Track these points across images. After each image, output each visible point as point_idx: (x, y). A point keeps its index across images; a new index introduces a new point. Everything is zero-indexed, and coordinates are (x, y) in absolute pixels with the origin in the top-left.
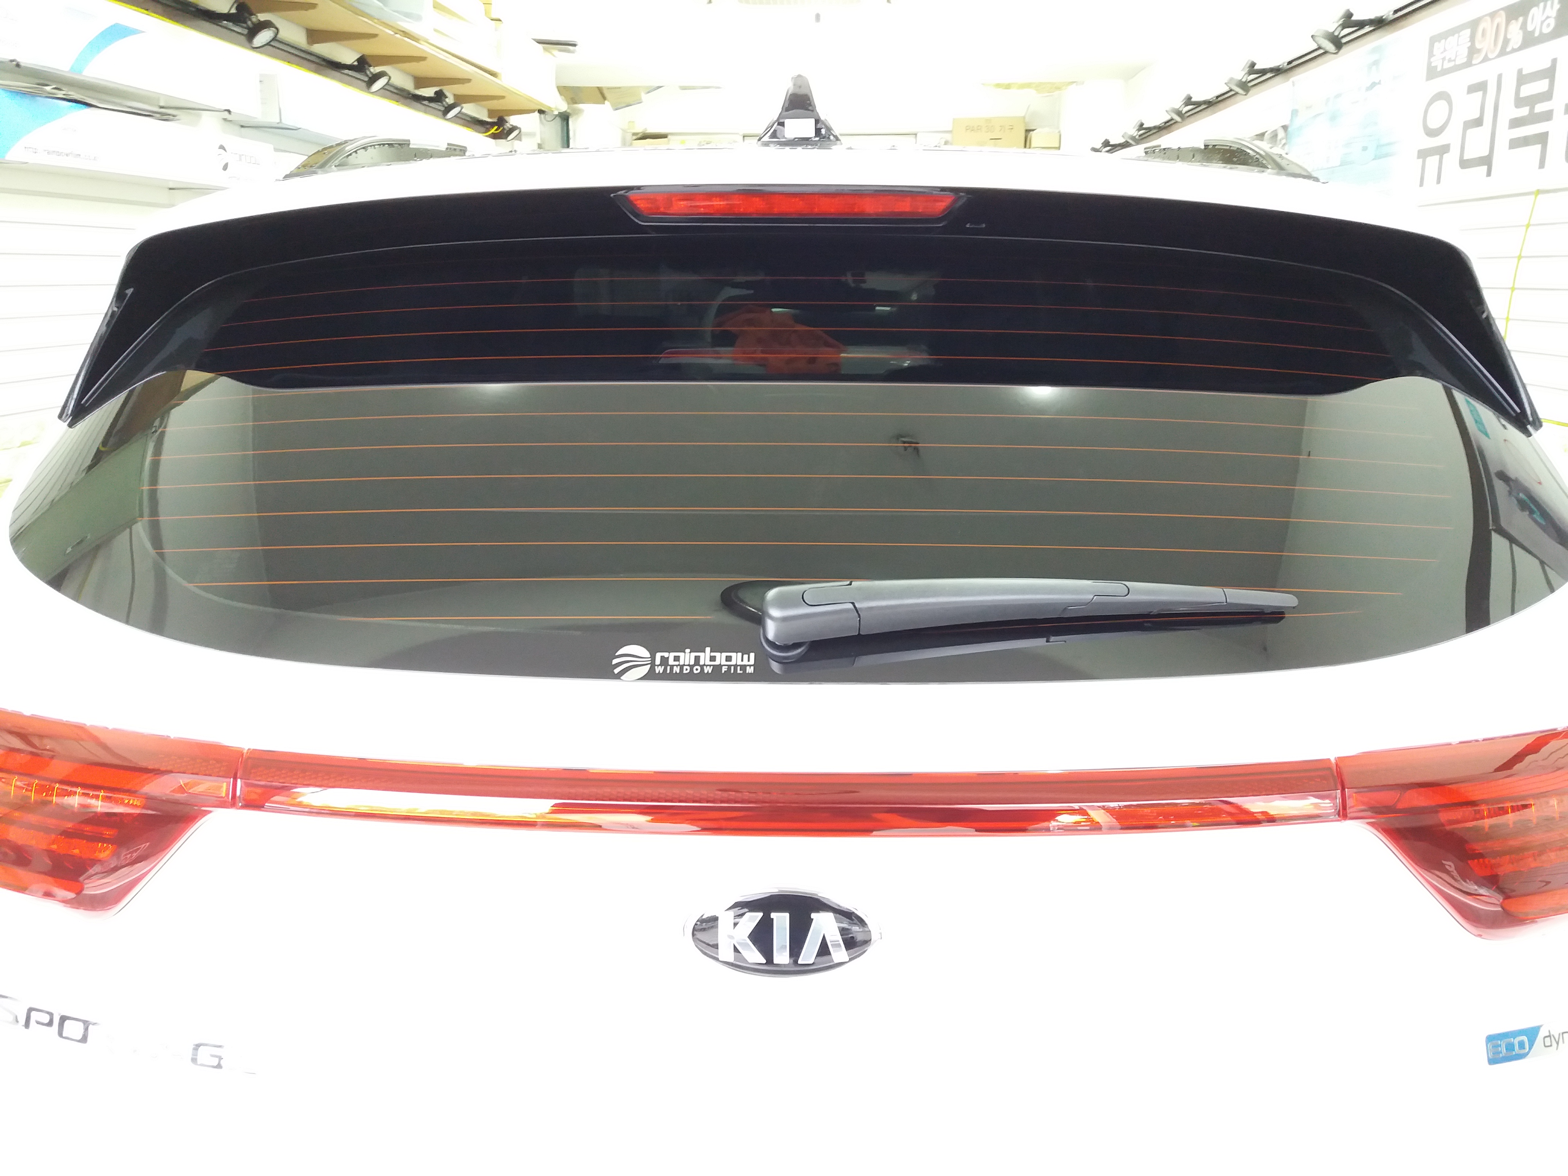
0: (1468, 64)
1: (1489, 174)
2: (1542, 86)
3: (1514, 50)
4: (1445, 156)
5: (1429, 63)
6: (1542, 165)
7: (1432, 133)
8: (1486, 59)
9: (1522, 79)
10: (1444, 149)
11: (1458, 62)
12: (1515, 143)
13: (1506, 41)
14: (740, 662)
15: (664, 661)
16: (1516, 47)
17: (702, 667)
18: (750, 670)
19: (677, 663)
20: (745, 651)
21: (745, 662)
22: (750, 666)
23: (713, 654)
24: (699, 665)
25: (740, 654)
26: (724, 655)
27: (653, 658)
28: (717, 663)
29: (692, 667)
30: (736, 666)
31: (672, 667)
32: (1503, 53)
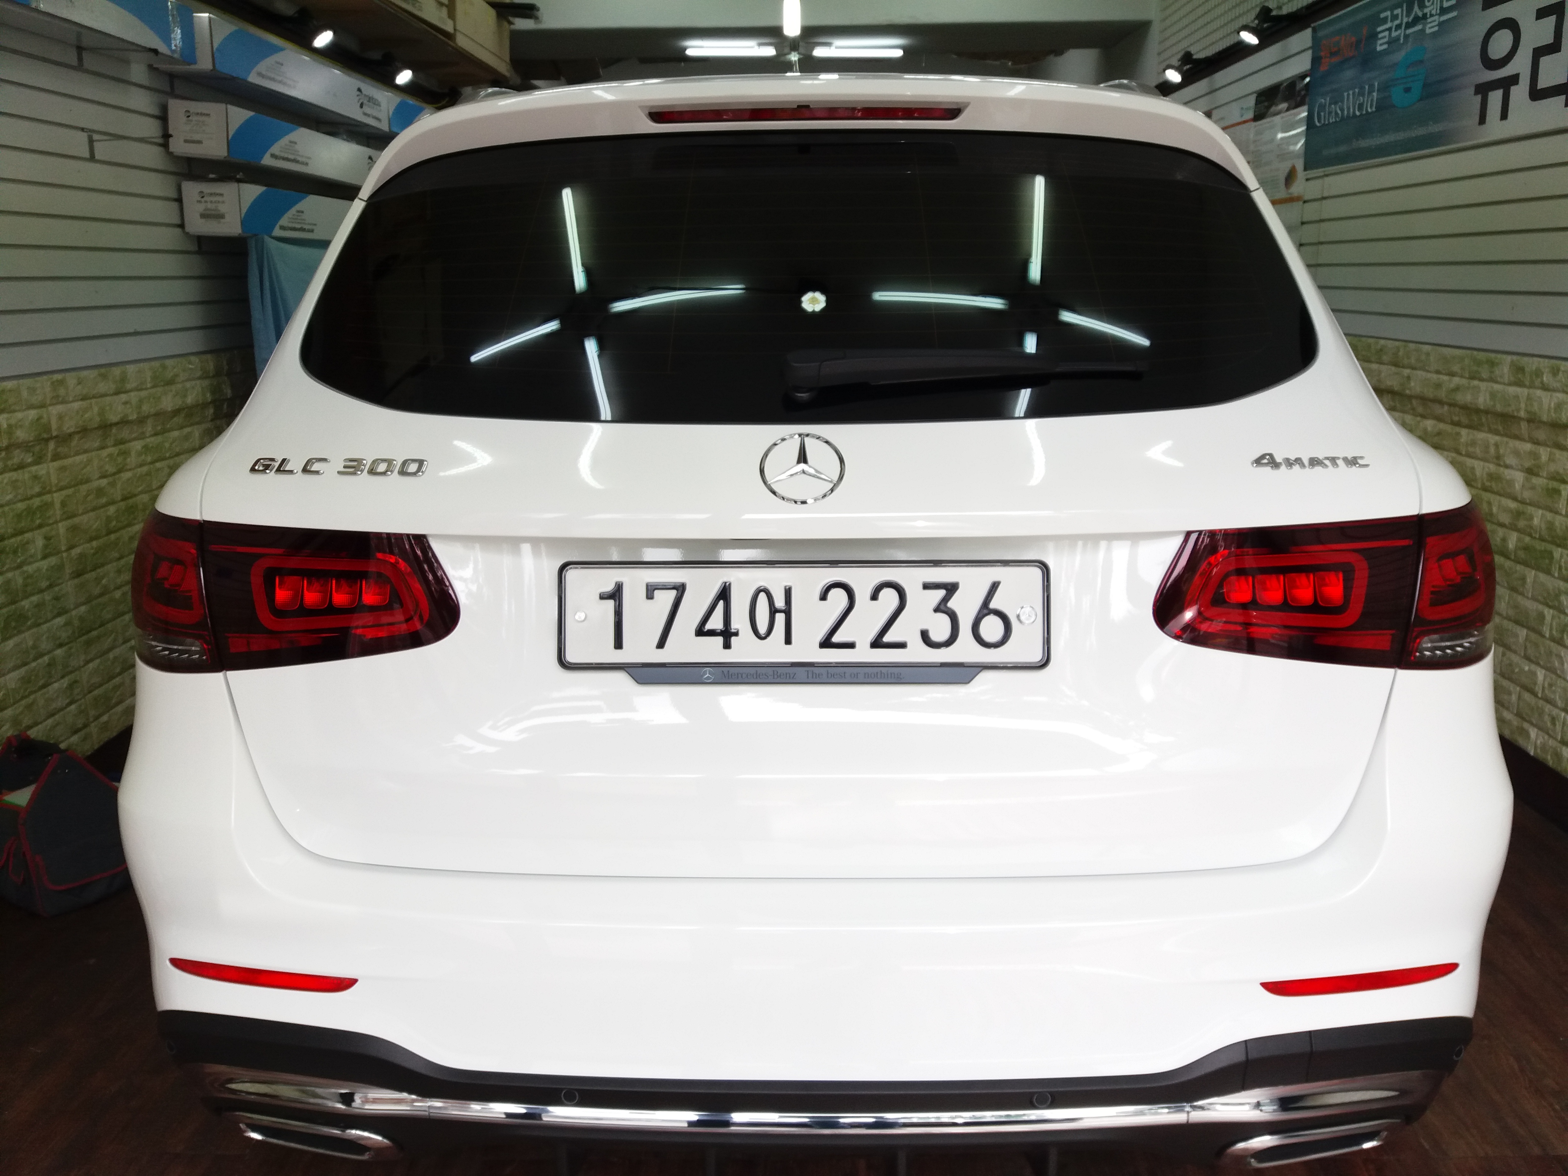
4: (1513, 88)
7: (1492, 64)
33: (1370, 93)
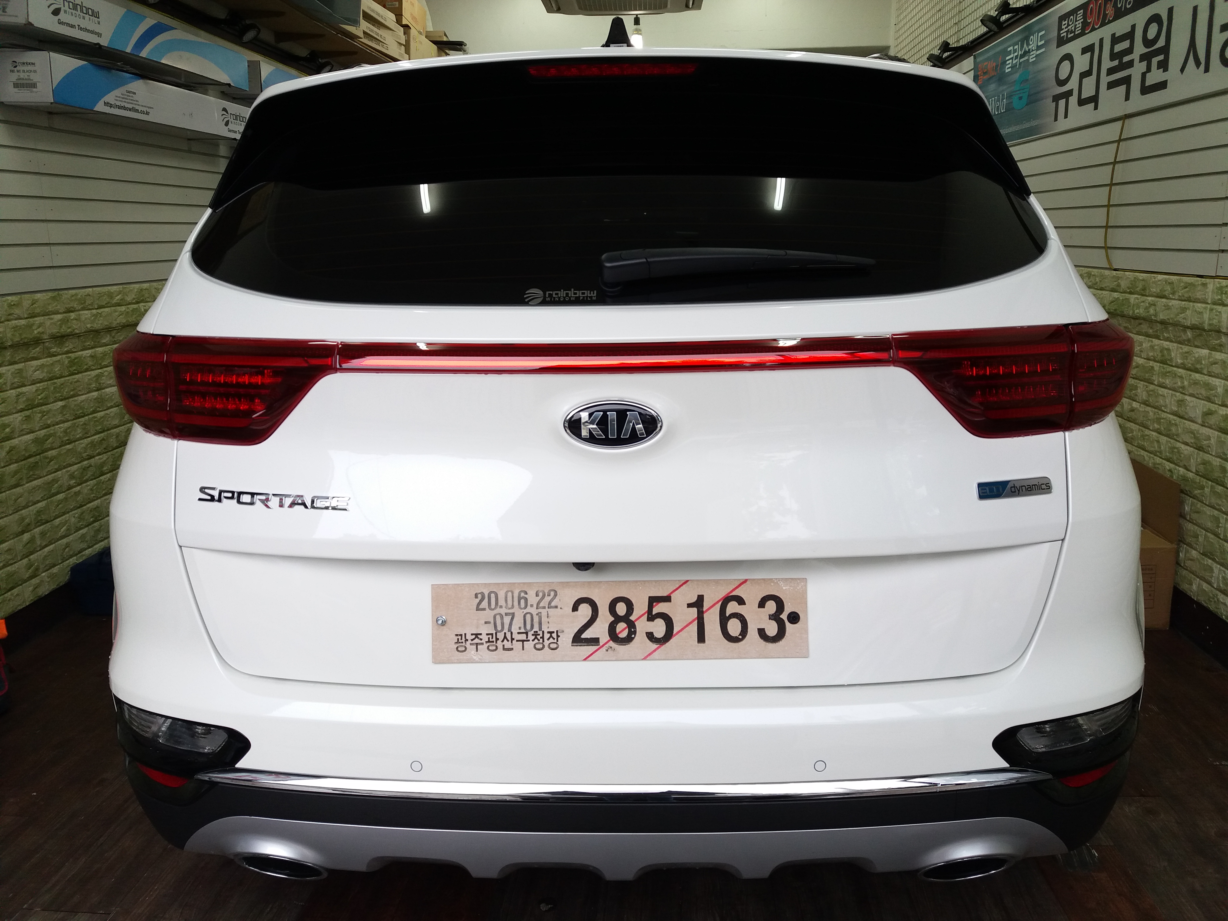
0: (1082, 34)
1: (1096, 108)
2: (1126, 45)
3: (1110, 22)
4: (1070, 98)
5: (1059, 34)
6: (1127, 98)
7: (1060, 83)
8: (1094, 29)
9: (1115, 40)
10: (1070, 93)
11: (1076, 33)
12: (1111, 85)
13: (1105, 15)
14: (589, 295)
15: (550, 295)
16: (1111, 19)
17: (570, 298)
18: (594, 298)
19: (557, 296)
20: (591, 290)
21: (592, 295)
22: (594, 296)
23: (575, 292)
24: (568, 296)
25: (589, 292)
26: (581, 292)
27: (545, 294)
28: (577, 295)
29: (564, 298)
30: (587, 297)
31: (554, 298)
32: (1103, 25)
33: (1003, 99)
